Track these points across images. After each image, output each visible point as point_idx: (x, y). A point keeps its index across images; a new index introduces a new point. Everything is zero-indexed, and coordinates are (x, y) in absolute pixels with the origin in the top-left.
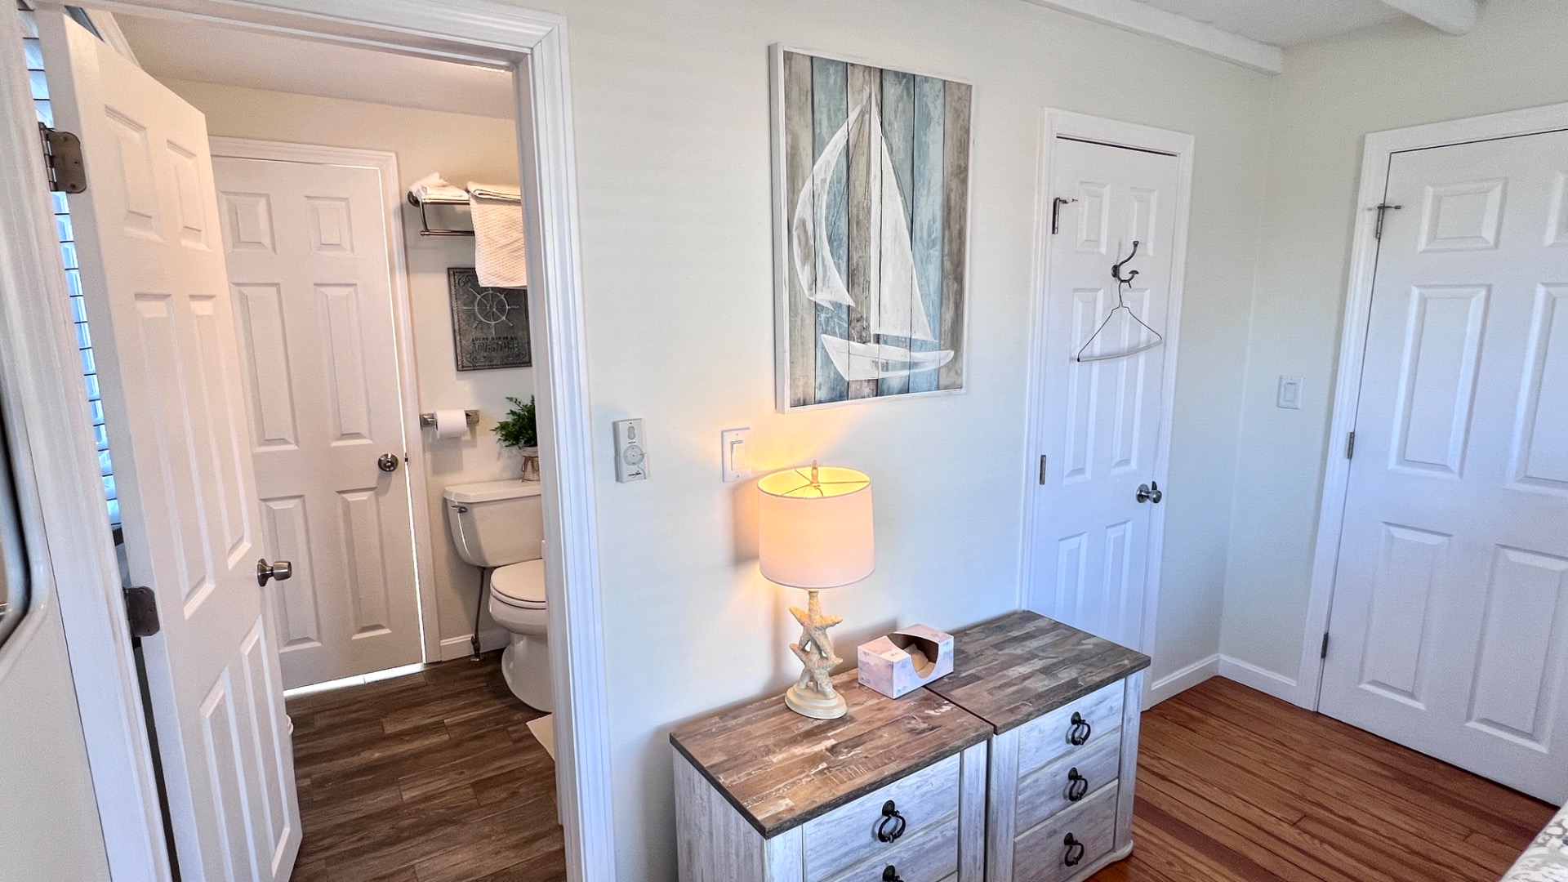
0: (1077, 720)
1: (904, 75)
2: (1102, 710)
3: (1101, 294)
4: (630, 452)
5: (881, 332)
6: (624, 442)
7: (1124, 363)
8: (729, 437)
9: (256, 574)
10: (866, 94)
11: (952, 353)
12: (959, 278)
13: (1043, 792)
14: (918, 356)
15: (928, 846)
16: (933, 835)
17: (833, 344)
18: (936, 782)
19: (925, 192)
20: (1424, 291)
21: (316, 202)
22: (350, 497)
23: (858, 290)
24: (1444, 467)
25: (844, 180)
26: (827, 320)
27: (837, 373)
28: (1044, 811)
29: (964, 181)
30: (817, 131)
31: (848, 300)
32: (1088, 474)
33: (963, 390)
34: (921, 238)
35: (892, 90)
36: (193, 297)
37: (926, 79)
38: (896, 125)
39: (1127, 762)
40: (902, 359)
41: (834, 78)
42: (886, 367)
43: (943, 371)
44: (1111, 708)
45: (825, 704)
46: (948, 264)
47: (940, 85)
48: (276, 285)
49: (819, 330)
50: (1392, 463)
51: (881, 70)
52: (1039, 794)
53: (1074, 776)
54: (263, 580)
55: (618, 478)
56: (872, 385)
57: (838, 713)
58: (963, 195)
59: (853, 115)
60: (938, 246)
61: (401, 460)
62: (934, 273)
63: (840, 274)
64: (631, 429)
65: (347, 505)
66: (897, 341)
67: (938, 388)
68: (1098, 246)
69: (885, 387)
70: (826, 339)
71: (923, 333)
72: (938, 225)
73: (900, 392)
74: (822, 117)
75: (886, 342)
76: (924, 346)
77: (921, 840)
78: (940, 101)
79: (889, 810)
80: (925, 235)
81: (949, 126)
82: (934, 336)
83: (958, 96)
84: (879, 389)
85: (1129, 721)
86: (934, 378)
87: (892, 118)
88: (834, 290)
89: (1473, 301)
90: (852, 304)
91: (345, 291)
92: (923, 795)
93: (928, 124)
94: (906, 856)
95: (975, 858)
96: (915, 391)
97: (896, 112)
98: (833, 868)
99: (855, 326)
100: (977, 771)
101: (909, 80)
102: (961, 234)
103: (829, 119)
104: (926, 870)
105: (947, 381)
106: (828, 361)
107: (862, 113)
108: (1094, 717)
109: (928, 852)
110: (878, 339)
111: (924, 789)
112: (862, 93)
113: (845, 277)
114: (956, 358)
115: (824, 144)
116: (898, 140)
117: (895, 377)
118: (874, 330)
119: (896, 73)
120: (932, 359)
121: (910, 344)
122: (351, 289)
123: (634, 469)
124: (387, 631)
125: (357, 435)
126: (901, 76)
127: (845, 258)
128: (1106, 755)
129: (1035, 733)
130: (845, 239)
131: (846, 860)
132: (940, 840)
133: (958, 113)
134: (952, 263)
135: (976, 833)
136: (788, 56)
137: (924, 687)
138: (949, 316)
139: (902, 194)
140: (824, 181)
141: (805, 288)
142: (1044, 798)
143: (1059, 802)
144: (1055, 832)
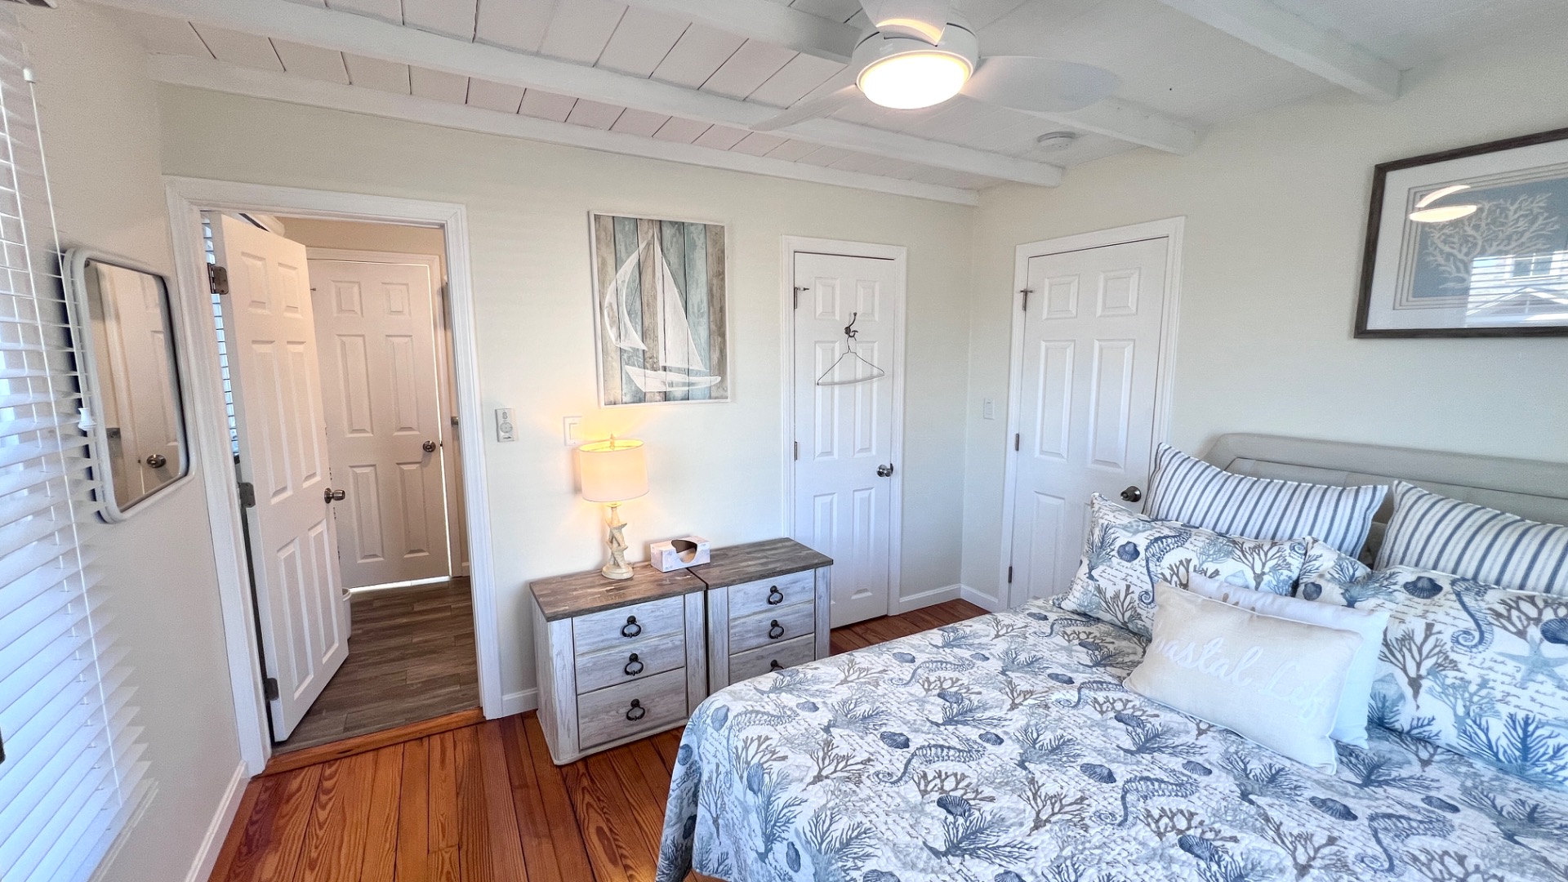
0: (774, 590)
1: (676, 223)
2: (797, 587)
3: (837, 344)
4: (504, 426)
5: (667, 365)
6: (501, 421)
7: (859, 387)
8: (568, 421)
9: (323, 496)
10: (650, 234)
11: (719, 378)
12: (723, 335)
13: (750, 631)
14: (693, 379)
15: (662, 647)
16: (665, 641)
17: (634, 372)
18: (666, 611)
19: (694, 286)
20: (1048, 344)
21: (388, 287)
22: (405, 467)
23: (649, 341)
24: (1059, 455)
25: (637, 281)
26: (629, 358)
27: (636, 386)
28: (754, 642)
29: (723, 279)
30: (618, 255)
31: (643, 347)
32: (836, 456)
33: (729, 400)
34: (693, 312)
35: (668, 232)
36: (289, 342)
37: (692, 224)
38: (672, 250)
39: (821, 624)
40: (683, 381)
41: (629, 227)
42: (671, 385)
43: (713, 389)
44: (804, 588)
45: (619, 571)
46: (713, 327)
47: (701, 227)
48: (363, 336)
49: (623, 363)
50: (1037, 454)
51: (660, 221)
52: (748, 632)
53: (775, 624)
54: (328, 499)
55: (498, 441)
56: (662, 395)
57: (625, 576)
58: (722, 288)
59: (642, 246)
60: (706, 316)
61: (437, 445)
62: (703, 332)
63: (636, 331)
64: (505, 413)
65: (402, 472)
66: (679, 370)
67: (710, 398)
68: (834, 315)
69: (672, 396)
70: (628, 368)
71: (698, 364)
72: (705, 304)
73: (682, 399)
74: (621, 247)
75: (670, 371)
76: (698, 373)
77: (657, 643)
78: (702, 236)
79: (632, 620)
80: (696, 311)
81: (710, 250)
82: (705, 366)
83: (715, 235)
84: (666, 397)
85: (820, 598)
86: (707, 392)
87: (669, 247)
88: (634, 340)
89: (1068, 350)
90: (645, 348)
91: (406, 339)
92: (655, 617)
93: (694, 249)
94: (645, 650)
95: (697, 660)
96: (693, 399)
97: (671, 243)
98: (593, 647)
99: (648, 361)
100: (696, 609)
101: (680, 226)
102: (722, 310)
103: (626, 249)
104: (659, 661)
105: (716, 394)
106: (630, 381)
107: (648, 244)
108: (789, 591)
109: (662, 650)
110: (665, 369)
111: (658, 613)
112: (647, 234)
113: (640, 333)
114: (722, 381)
115: (623, 262)
116: (674, 260)
117: (679, 391)
118: (662, 363)
119: (671, 222)
120: (705, 381)
121: (688, 372)
122: (409, 339)
123: (507, 435)
124: (426, 554)
125: (410, 429)
126: (673, 223)
127: (640, 323)
128: (803, 616)
129: (741, 594)
130: (640, 313)
131: (602, 645)
132: (670, 645)
133: (715, 242)
134: (716, 326)
135: (697, 646)
136: (597, 217)
137: (687, 568)
138: (716, 356)
139: (678, 287)
140: (623, 282)
141: (613, 339)
142: (751, 635)
143: (765, 639)
144: (762, 657)
